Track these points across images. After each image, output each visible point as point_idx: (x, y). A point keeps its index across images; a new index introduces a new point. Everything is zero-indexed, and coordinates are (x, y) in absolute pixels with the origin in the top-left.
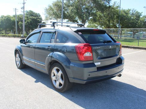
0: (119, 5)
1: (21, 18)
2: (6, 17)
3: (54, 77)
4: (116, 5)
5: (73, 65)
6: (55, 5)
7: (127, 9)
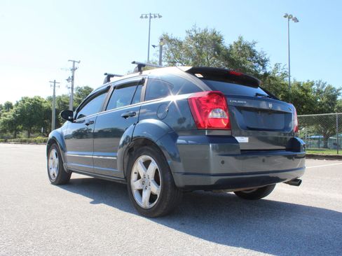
0: (288, 71)
2: (32, 100)
3: (138, 181)
5: (184, 141)
7: (306, 82)
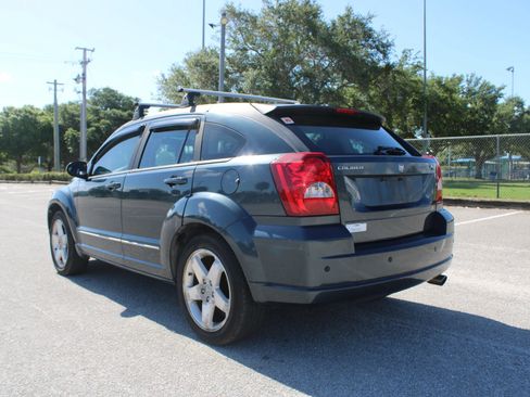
0: (422, 61)
1: (73, 115)
2: (20, 111)
3: (195, 287)
4: (411, 62)
6: (196, 65)
7: (450, 76)
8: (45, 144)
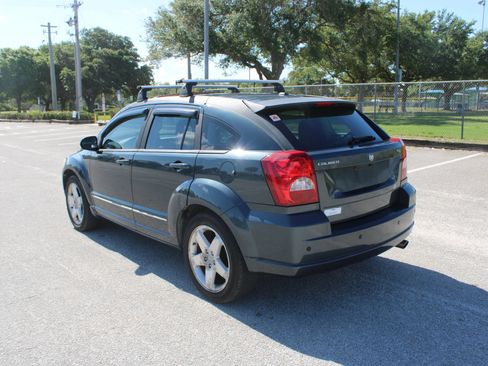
1: (67, 55)
2: (17, 53)
4: (385, 1)
5: (258, 219)
6: (182, 9)
7: (423, 13)
8: (42, 83)
